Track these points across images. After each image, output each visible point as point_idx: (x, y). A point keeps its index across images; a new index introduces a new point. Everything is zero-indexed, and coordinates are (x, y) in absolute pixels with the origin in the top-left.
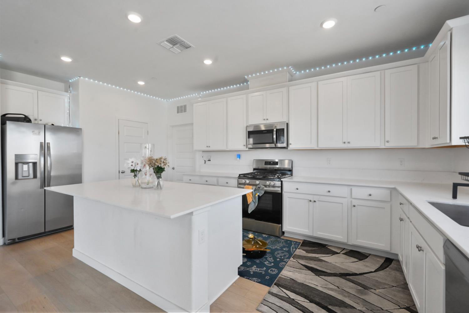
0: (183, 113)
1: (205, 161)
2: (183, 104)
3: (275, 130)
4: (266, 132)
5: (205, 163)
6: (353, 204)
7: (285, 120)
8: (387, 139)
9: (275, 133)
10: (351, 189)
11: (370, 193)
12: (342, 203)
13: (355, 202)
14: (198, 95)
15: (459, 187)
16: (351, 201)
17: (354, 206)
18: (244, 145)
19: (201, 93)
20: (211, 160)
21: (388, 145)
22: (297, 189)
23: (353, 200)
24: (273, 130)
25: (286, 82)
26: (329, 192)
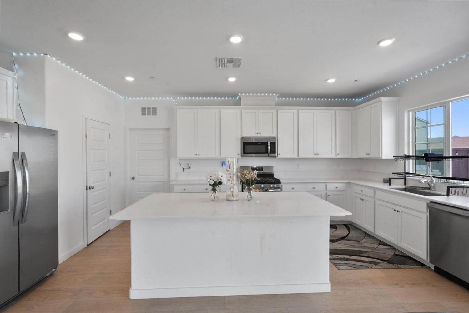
0: (152, 116)
1: (183, 169)
2: (151, 106)
3: (269, 142)
4: (260, 144)
5: (183, 171)
6: (328, 194)
7: (274, 135)
8: (337, 153)
9: (269, 145)
10: (326, 185)
11: (336, 186)
12: (321, 195)
13: (328, 193)
14: (173, 99)
15: (392, 180)
16: (326, 193)
17: (329, 196)
18: (239, 154)
19: (177, 98)
20: (191, 168)
21: (338, 156)
22: (293, 188)
23: (328, 192)
24: (267, 143)
25: (274, 106)
26: (314, 188)
